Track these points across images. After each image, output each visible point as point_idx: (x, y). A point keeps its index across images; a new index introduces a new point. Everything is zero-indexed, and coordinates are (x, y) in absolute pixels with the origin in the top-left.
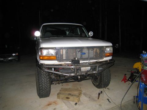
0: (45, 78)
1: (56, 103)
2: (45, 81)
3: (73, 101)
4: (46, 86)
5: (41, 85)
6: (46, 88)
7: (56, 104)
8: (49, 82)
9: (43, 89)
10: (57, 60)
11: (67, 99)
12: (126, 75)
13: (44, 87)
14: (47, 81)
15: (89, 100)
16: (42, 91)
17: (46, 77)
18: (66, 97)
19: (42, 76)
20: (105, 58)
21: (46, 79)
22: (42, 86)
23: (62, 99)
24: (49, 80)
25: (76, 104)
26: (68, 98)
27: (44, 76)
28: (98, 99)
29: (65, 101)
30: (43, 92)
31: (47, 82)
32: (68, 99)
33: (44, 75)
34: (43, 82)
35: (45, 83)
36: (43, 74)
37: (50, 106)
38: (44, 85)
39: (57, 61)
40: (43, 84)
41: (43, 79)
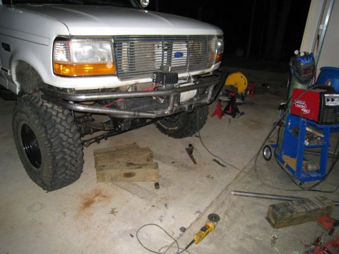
0: (67, 132)
1: (103, 194)
2: (70, 141)
3: (144, 181)
4: (73, 153)
5: (60, 156)
6: (73, 162)
7: (104, 196)
10: (117, 75)
11: (126, 179)
14: (75, 138)
15: (176, 168)
16: (63, 170)
17: (70, 130)
18: (123, 172)
19: (59, 126)
22: (63, 158)
23: (113, 179)
25: (157, 185)
26: (129, 175)
27: (64, 127)
28: (195, 163)
30: (66, 174)
31: (76, 141)
32: (129, 179)
33: (63, 123)
34: (64, 143)
35: (72, 147)
36: (58, 120)
38: (68, 152)
39: (116, 78)
40: (66, 150)
41: (61, 135)
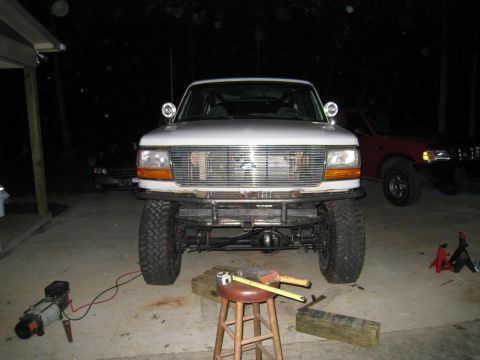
1: (182, 302)
4: (155, 250)
7: (180, 304)
8: (164, 241)
9: (149, 258)
11: (212, 297)
12: (444, 246)
13: (151, 253)
17: (159, 228)
18: (210, 289)
20: (323, 183)
21: (157, 233)
24: (165, 235)
26: (215, 294)
29: (207, 301)
32: (215, 298)
37: (162, 306)
